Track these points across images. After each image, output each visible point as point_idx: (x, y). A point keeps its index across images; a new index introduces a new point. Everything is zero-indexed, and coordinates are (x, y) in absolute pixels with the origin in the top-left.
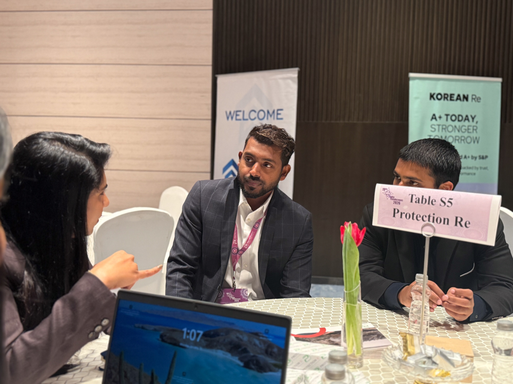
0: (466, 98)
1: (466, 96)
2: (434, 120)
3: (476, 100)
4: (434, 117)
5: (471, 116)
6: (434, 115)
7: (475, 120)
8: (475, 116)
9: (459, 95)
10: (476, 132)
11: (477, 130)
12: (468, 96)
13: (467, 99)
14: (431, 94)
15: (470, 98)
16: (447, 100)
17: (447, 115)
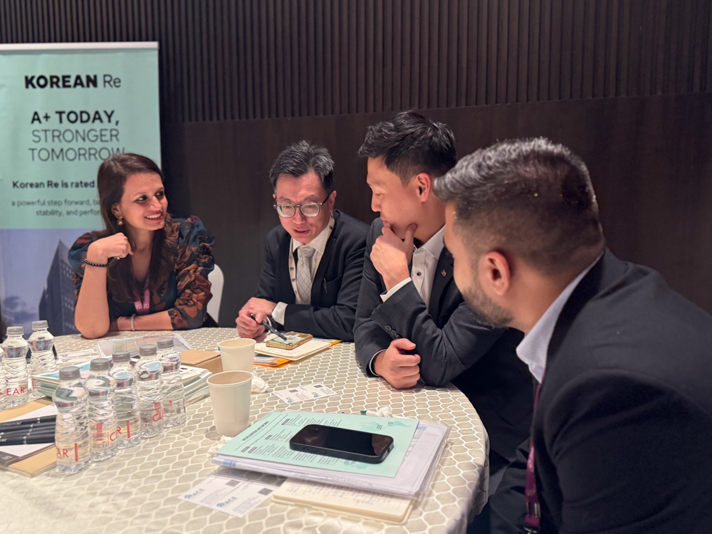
0: (92, 81)
1: (92, 77)
2: (36, 122)
3: (112, 83)
4: (36, 118)
5: (106, 112)
6: (36, 113)
7: (114, 119)
8: (113, 112)
9: (78, 77)
10: (118, 140)
11: (119, 137)
12: (95, 77)
13: (95, 85)
14: (26, 78)
15: (100, 81)
16: (58, 86)
17: (60, 113)
